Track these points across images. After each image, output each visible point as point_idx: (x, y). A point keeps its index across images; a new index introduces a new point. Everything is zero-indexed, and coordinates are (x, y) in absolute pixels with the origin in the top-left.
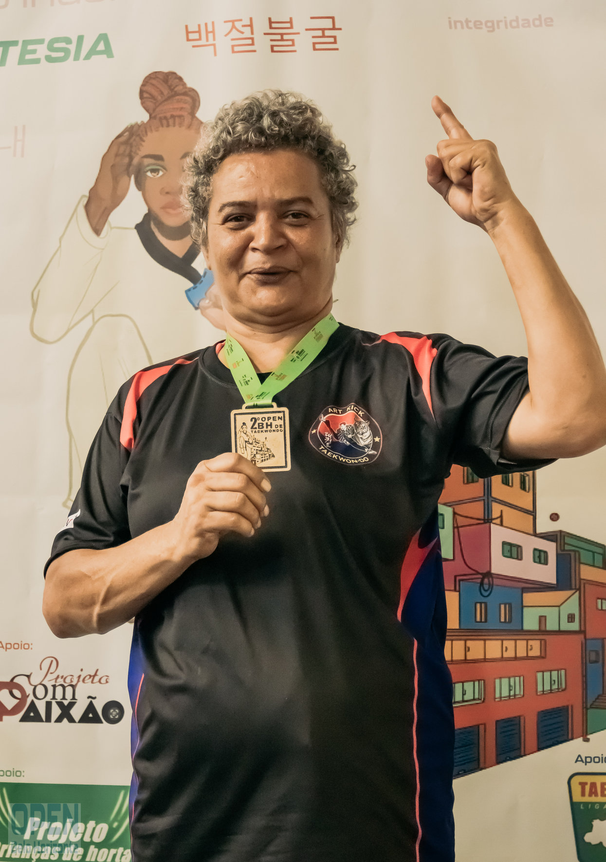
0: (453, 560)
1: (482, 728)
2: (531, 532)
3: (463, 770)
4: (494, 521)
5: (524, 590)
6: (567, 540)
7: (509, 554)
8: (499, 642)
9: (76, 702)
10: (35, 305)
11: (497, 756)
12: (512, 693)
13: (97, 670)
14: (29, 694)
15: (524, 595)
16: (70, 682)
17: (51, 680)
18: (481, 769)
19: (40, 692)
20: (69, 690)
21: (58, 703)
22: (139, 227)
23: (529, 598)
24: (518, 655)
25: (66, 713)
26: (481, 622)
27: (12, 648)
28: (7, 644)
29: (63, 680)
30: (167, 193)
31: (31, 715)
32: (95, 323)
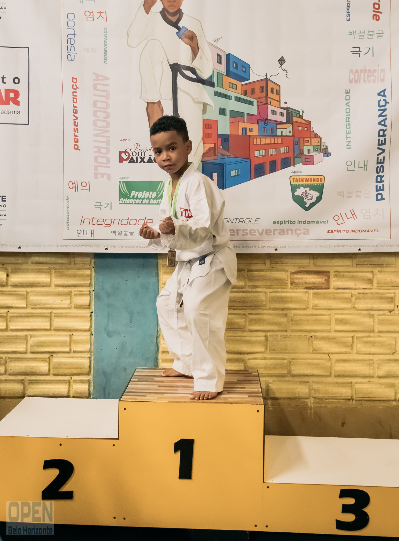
0: (257, 115)
1: (265, 163)
2: (279, 107)
3: (260, 175)
4: (269, 104)
5: (277, 124)
6: (289, 110)
7: (273, 114)
8: (270, 139)
9: (145, 157)
10: (128, 36)
11: (269, 171)
12: (273, 154)
13: (151, 147)
14: (131, 155)
15: (277, 125)
16: (143, 151)
17: (137, 150)
18: (265, 175)
19: (134, 154)
20: (143, 153)
21: (140, 157)
22: (160, 12)
23: (278, 126)
24: (275, 143)
25: (142, 160)
26: (265, 133)
27: (125, 141)
29: (141, 150)
30: (170, 2)
31: (132, 161)
32: (148, 42)
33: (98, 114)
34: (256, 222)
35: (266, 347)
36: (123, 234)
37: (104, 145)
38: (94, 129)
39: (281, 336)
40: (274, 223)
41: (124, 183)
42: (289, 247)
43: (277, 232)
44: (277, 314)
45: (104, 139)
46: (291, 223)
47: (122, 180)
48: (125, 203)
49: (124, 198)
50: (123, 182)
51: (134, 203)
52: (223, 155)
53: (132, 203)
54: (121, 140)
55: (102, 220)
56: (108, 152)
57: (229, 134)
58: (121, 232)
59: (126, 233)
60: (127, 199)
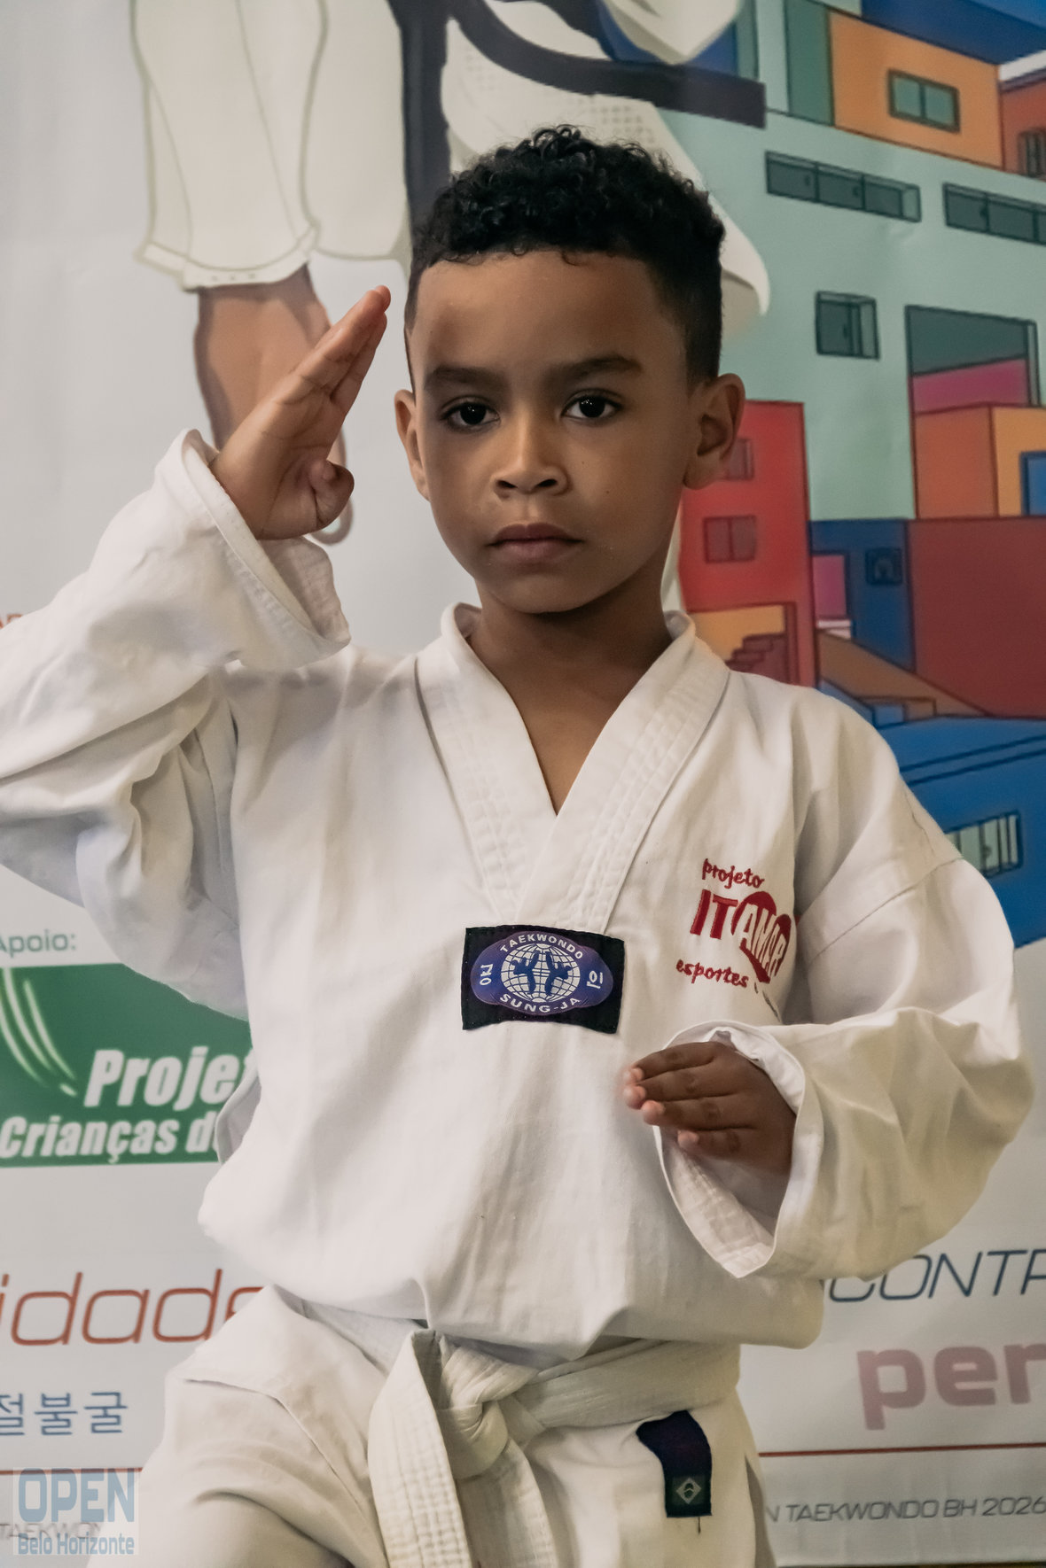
41: (28, 988)
47: (6, 963)
49: (37, 1114)
50: (20, 974)
51: (115, 1150)
52: (858, 699)
53: (98, 1151)
57: (908, 512)
58: (20, 1403)
59: (61, 1416)
60: (62, 1124)
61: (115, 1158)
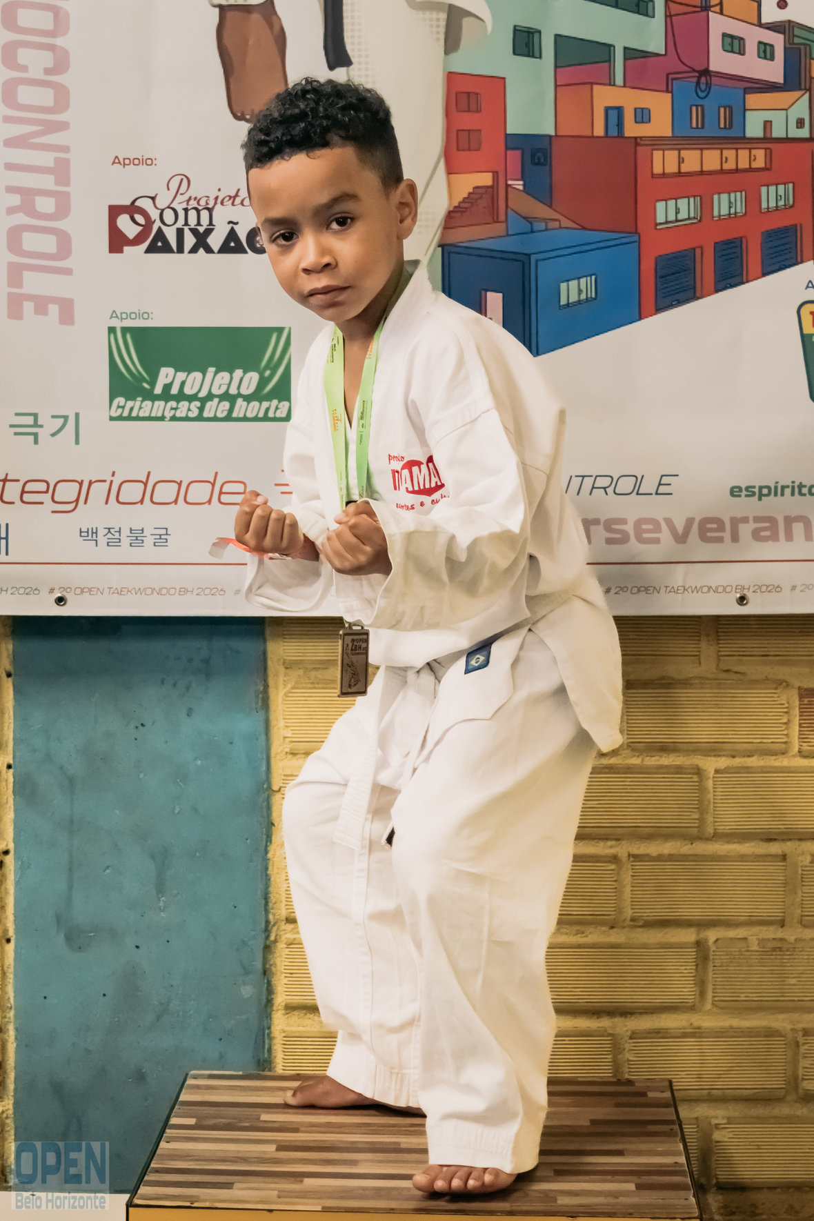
0: (665, 55)
1: (698, 252)
2: (756, 22)
3: (676, 300)
4: (712, 9)
5: (747, 91)
6: (797, 31)
7: (730, 49)
8: (718, 152)
9: (213, 229)
11: (717, 283)
12: (733, 211)
13: (238, 190)
14: (155, 220)
15: (747, 96)
16: (205, 204)
17: (180, 203)
18: (698, 298)
19: (169, 216)
20: (205, 215)
21: (191, 230)
23: (753, 100)
24: (740, 166)
25: (202, 242)
26: (697, 128)
27: (132, 164)
28: (124, 159)
29: (196, 202)
31: (159, 245)
33: (24, 56)
34: (662, 489)
35: (701, 984)
36: (125, 541)
37: (47, 182)
38: (7, 119)
39: (762, 942)
40: (735, 492)
41: (128, 337)
42: (794, 588)
43: (745, 530)
44: (743, 858)
45: (47, 159)
46: (805, 490)
47: (118, 324)
48: (134, 414)
49: (131, 397)
50: (125, 330)
51: (168, 414)
52: (525, 218)
53: (160, 415)
54: (116, 161)
55: (43, 487)
56: (63, 209)
57: (551, 131)
58: (120, 532)
59: (139, 538)
60: (142, 401)
61: (169, 418)
